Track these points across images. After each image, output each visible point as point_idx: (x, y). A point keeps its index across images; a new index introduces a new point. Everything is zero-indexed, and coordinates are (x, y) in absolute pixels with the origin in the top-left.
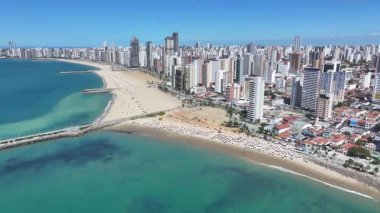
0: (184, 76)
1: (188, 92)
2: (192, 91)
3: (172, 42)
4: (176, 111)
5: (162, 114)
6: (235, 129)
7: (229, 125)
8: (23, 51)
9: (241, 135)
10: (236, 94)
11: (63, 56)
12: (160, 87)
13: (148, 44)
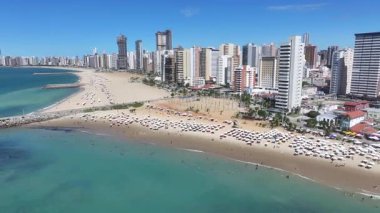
0: (176, 65)
1: (181, 85)
2: (186, 82)
3: (164, 37)
4: (161, 102)
5: (138, 105)
6: (263, 122)
7: (248, 116)
8: (8, 58)
9: (277, 130)
10: (248, 81)
11: (50, 63)
12: (145, 81)
13: (138, 43)
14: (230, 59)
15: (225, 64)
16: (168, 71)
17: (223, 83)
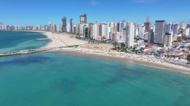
0: (90, 31)
1: (92, 39)
2: (94, 38)
3: (84, 18)
4: (85, 45)
5: (77, 46)
6: (119, 51)
7: (114, 49)
8: (8, 26)
9: (122, 52)
10: (117, 38)
11: (28, 29)
12: (77, 38)
13: (71, 20)
14: (111, 29)
15: (109, 31)
16: (86, 33)
17: (109, 38)
